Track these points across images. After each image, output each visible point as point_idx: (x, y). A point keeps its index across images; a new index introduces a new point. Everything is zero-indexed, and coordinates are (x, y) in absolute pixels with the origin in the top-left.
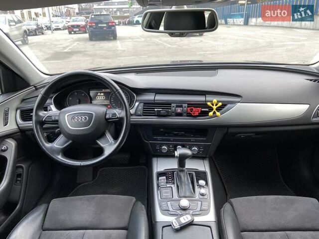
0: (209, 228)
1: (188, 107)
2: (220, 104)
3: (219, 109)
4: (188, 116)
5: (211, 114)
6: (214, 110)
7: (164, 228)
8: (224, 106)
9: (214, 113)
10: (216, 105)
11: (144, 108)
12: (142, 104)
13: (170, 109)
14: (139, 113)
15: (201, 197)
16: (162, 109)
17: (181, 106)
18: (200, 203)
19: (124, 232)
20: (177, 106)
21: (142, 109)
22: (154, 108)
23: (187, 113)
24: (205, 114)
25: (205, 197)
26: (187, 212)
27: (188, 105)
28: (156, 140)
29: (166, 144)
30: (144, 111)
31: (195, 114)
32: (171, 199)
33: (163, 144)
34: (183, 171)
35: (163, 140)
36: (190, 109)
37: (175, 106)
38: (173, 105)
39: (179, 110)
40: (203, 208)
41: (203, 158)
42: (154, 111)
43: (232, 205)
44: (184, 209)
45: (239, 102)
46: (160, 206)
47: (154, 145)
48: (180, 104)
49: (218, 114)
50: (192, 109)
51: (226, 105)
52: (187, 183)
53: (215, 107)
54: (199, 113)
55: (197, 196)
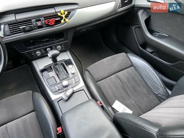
0: (83, 91)
1: (45, 19)
2: (66, 13)
3: (67, 17)
4: (47, 27)
5: (62, 21)
6: (64, 18)
7: (59, 102)
8: (69, 13)
9: (65, 20)
10: (64, 14)
11: (10, 29)
12: (7, 26)
13: (32, 24)
14: (8, 33)
15: (73, 75)
16: (26, 25)
17: (40, 20)
18: (73, 79)
19: (33, 113)
20: (37, 21)
21: (9, 30)
22: (19, 27)
23: (46, 25)
24: (58, 22)
25: (75, 74)
26: (68, 87)
27: (44, 18)
28: (30, 49)
29: (38, 50)
30: (11, 30)
31: (52, 24)
32: (56, 84)
33: (36, 51)
34: (57, 64)
35: (35, 48)
36: (47, 21)
37: (35, 21)
38: (33, 20)
39: (39, 23)
40: (76, 81)
41: (65, 51)
42: (20, 29)
43: (88, 71)
44: (66, 86)
45: (77, 8)
46: (51, 91)
47: (30, 53)
48: (38, 18)
49: (67, 20)
50: (49, 21)
51: (70, 13)
52: (62, 71)
53: (63, 16)
54: (54, 23)
55: (71, 76)
